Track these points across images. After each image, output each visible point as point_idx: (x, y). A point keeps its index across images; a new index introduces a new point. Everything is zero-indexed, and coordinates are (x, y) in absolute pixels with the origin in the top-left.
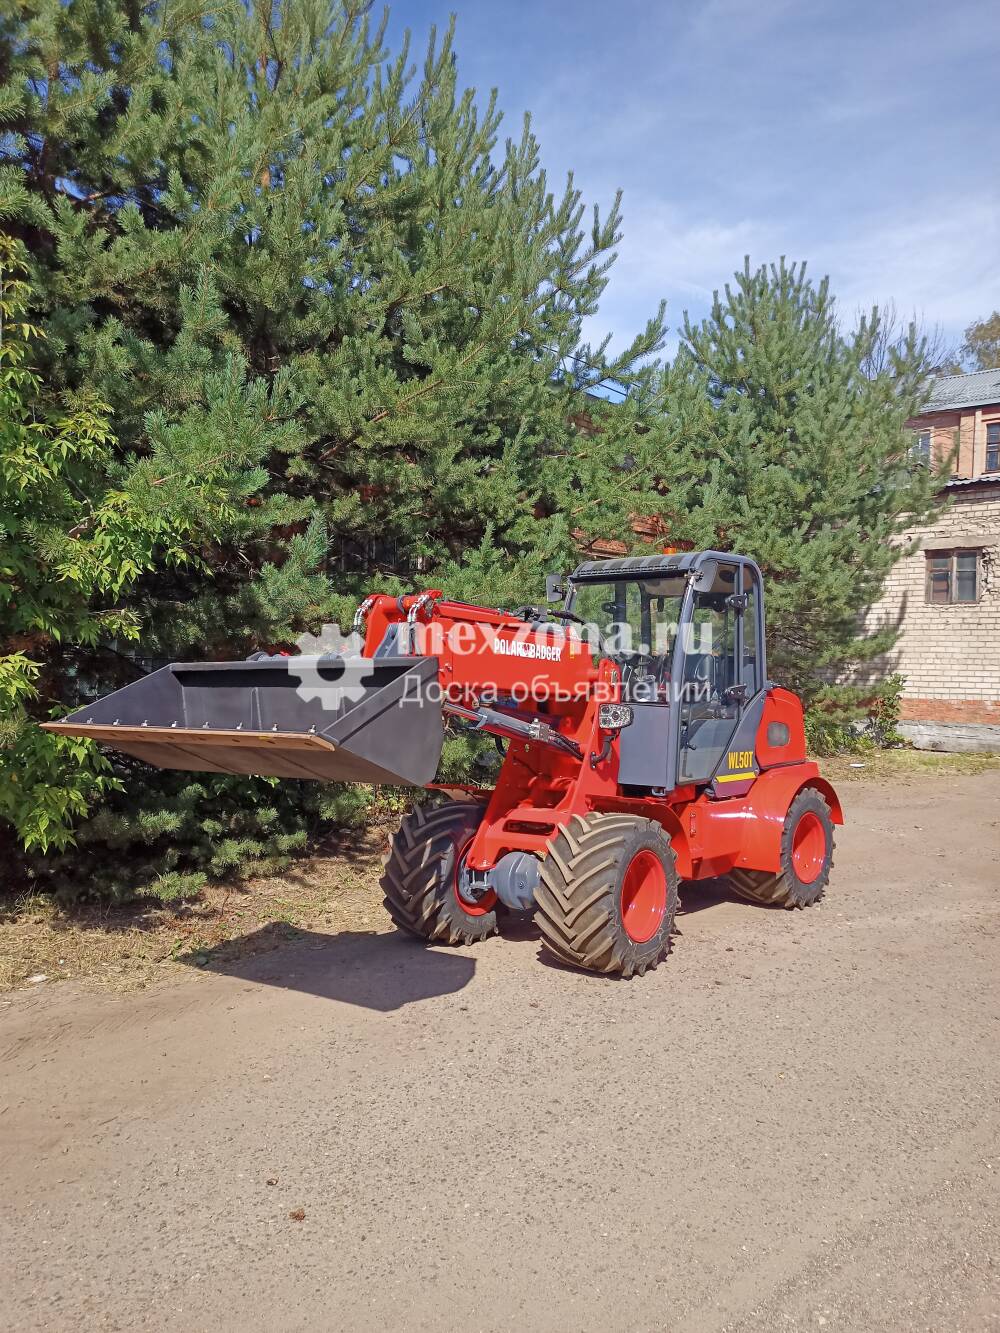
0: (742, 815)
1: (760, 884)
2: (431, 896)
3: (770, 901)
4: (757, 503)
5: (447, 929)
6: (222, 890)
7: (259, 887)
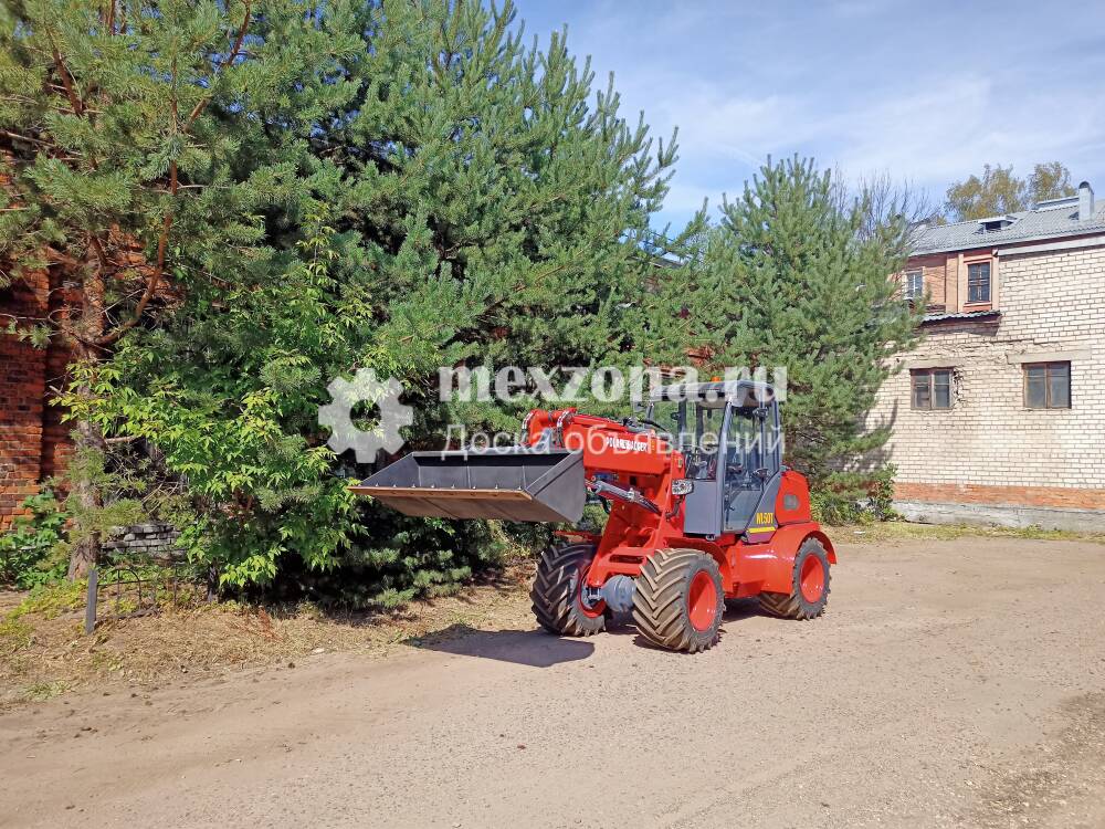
0: (766, 556)
1: (779, 602)
2: (564, 603)
3: (786, 615)
4: (780, 335)
5: (574, 625)
6: (418, 603)
7: (442, 603)
